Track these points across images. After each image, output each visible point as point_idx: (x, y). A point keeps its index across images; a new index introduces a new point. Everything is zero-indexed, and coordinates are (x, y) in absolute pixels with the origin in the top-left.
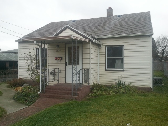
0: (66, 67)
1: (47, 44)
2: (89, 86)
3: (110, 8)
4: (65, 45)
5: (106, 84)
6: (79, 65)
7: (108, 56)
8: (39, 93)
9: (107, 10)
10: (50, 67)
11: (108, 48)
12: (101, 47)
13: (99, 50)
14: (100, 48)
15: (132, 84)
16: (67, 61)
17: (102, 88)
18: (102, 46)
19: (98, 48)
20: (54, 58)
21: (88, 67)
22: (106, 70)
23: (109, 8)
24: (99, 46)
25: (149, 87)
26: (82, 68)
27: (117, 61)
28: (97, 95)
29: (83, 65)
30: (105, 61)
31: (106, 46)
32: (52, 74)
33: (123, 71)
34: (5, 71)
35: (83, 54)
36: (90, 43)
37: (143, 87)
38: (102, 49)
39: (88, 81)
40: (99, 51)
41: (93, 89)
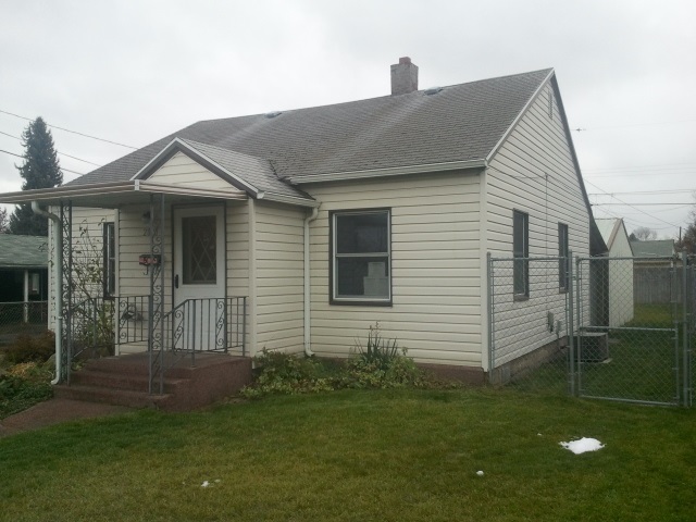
0: (176, 290)
1: (116, 210)
2: (245, 361)
3: (405, 62)
4: (172, 211)
5: (333, 355)
6: (215, 283)
7: (339, 251)
8: (54, 382)
9: (394, 69)
10: (126, 291)
11: (339, 219)
12: (313, 217)
13: (307, 226)
14: (309, 219)
15: (410, 353)
16: (179, 271)
17: (291, 370)
18: (315, 211)
19: (304, 220)
20: (136, 257)
21: (242, 292)
22: (332, 302)
23: (401, 59)
24: (306, 212)
25: (477, 365)
26: (226, 296)
27: (371, 267)
28: (265, 394)
29: (230, 282)
30: (327, 266)
31: (331, 213)
32: (131, 316)
33: (390, 304)
34: (16, 305)
35: (228, 245)
36: (251, 201)
37: (450, 366)
38: (318, 223)
39: (244, 342)
40: (307, 230)
41: (259, 371)
